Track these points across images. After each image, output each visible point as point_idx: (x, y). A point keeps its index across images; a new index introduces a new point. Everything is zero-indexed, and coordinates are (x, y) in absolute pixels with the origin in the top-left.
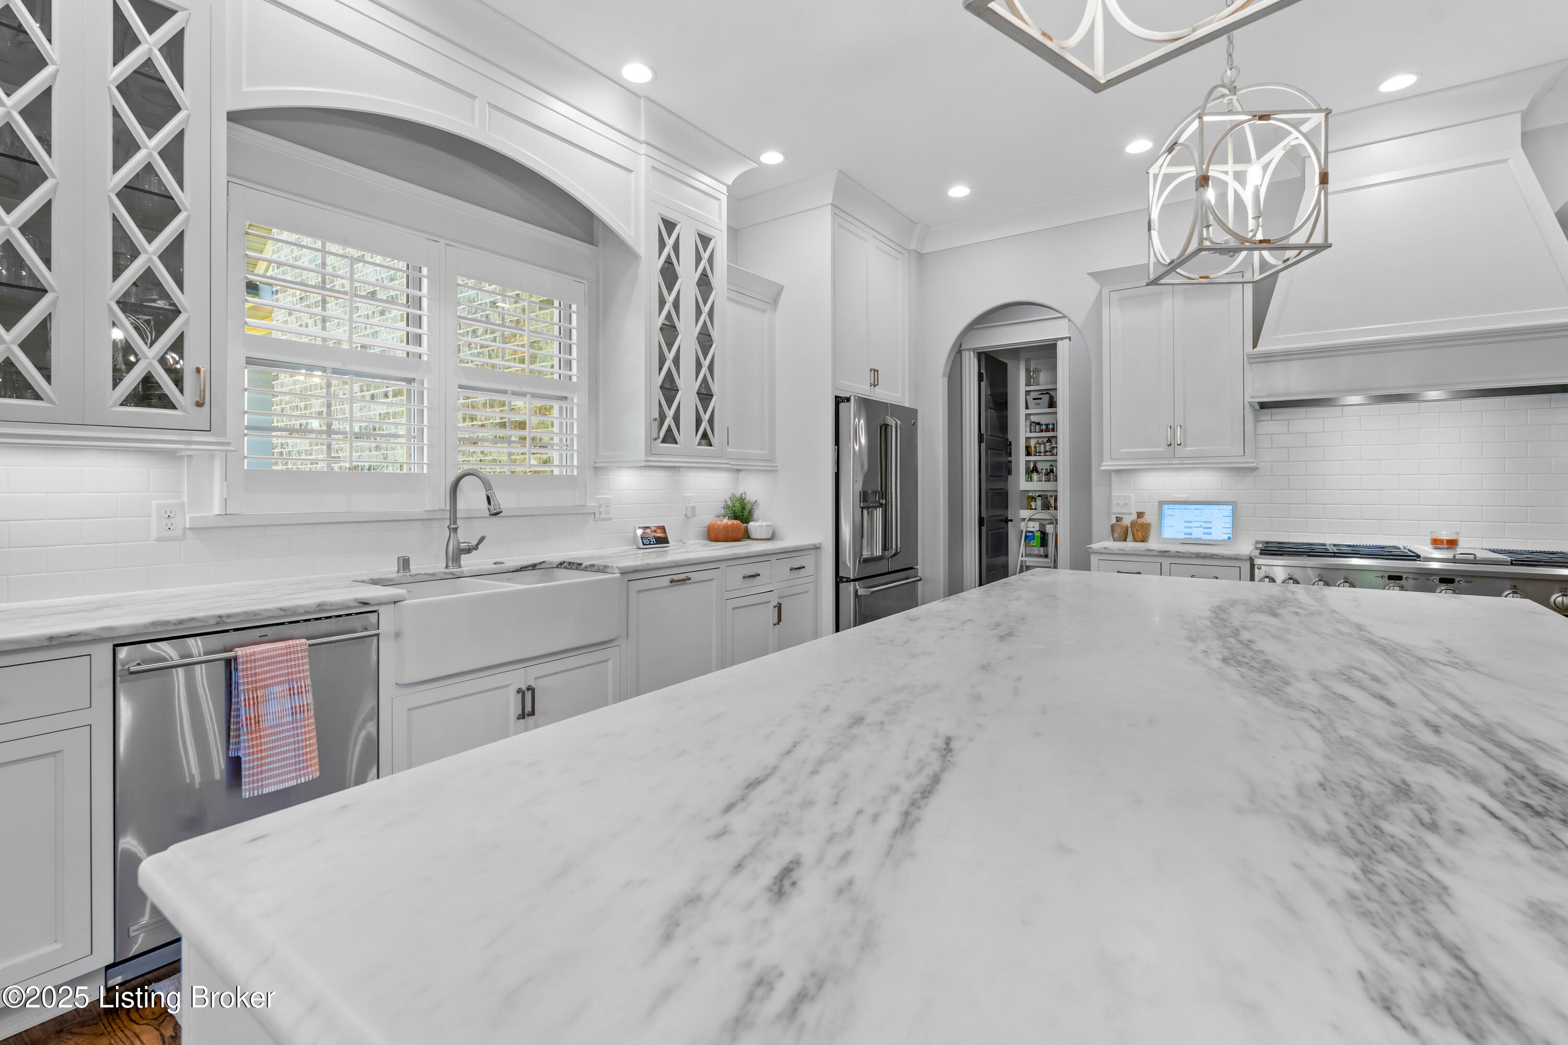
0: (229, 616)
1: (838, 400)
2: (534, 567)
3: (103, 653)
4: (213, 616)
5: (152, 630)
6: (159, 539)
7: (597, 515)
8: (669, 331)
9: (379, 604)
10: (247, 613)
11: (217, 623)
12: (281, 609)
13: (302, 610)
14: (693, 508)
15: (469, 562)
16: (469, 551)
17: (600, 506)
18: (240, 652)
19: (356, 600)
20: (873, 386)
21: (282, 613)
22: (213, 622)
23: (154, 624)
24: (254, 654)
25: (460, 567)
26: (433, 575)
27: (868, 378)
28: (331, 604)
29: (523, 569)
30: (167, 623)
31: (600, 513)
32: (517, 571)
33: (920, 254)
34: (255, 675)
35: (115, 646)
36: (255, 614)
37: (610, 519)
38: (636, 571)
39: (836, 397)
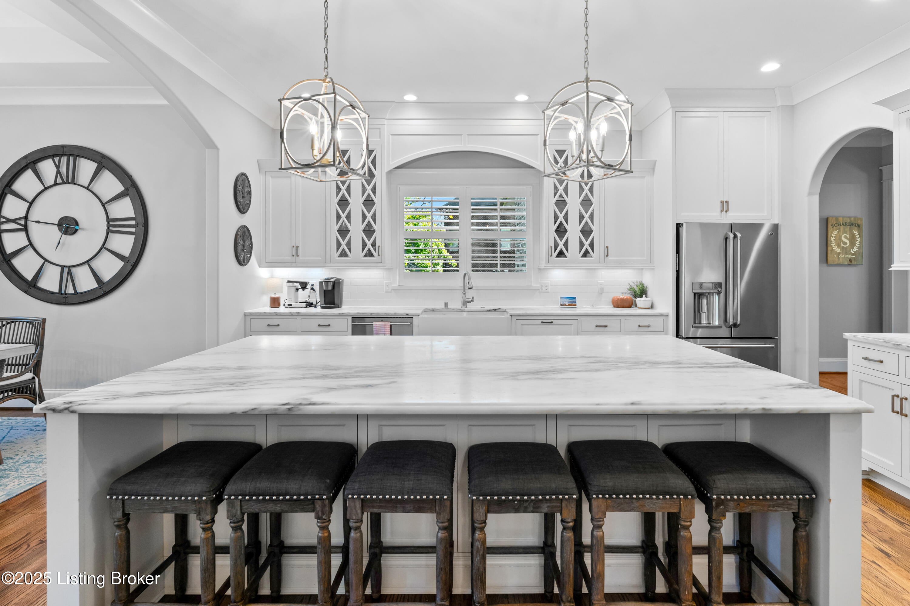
0: (373, 313)
1: (679, 226)
2: (495, 310)
3: (350, 319)
4: (369, 313)
5: (357, 315)
6: (386, 292)
7: (540, 290)
8: (561, 204)
9: (413, 316)
10: (377, 313)
11: (371, 315)
12: (385, 313)
13: (390, 315)
14: (602, 289)
15: (470, 306)
16: (469, 302)
17: (542, 286)
18: (374, 323)
19: (405, 313)
20: (724, 212)
21: (385, 315)
22: (370, 315)
23: (358, 313)
24: (377, 324)
25: (466, 307)
26: (453, 309)
27: (718, 206)
28: (398, 314)
29: (489, 311)
30: (360, 313)
31: (542, 289)
32: (487, 311)
33: (793, 106)
34: (377, 330)
35: (352, 317)
36: (379, 314)
37: (548, 292)
38: (519, 315)
39: (677, 224)
